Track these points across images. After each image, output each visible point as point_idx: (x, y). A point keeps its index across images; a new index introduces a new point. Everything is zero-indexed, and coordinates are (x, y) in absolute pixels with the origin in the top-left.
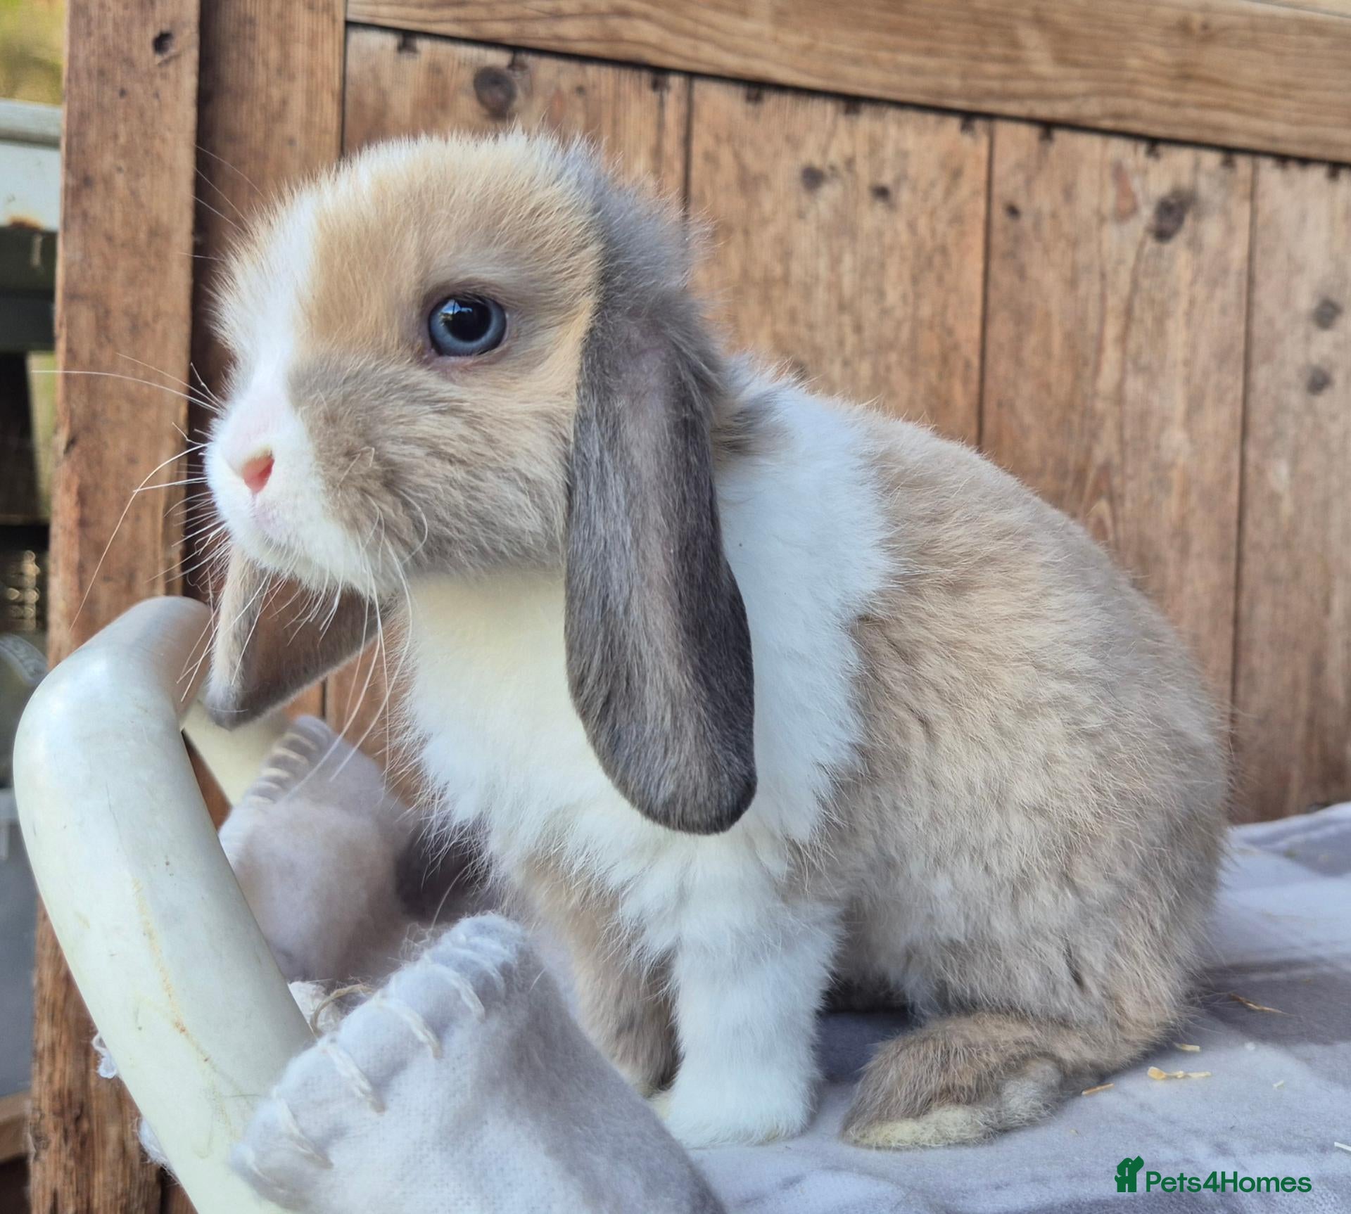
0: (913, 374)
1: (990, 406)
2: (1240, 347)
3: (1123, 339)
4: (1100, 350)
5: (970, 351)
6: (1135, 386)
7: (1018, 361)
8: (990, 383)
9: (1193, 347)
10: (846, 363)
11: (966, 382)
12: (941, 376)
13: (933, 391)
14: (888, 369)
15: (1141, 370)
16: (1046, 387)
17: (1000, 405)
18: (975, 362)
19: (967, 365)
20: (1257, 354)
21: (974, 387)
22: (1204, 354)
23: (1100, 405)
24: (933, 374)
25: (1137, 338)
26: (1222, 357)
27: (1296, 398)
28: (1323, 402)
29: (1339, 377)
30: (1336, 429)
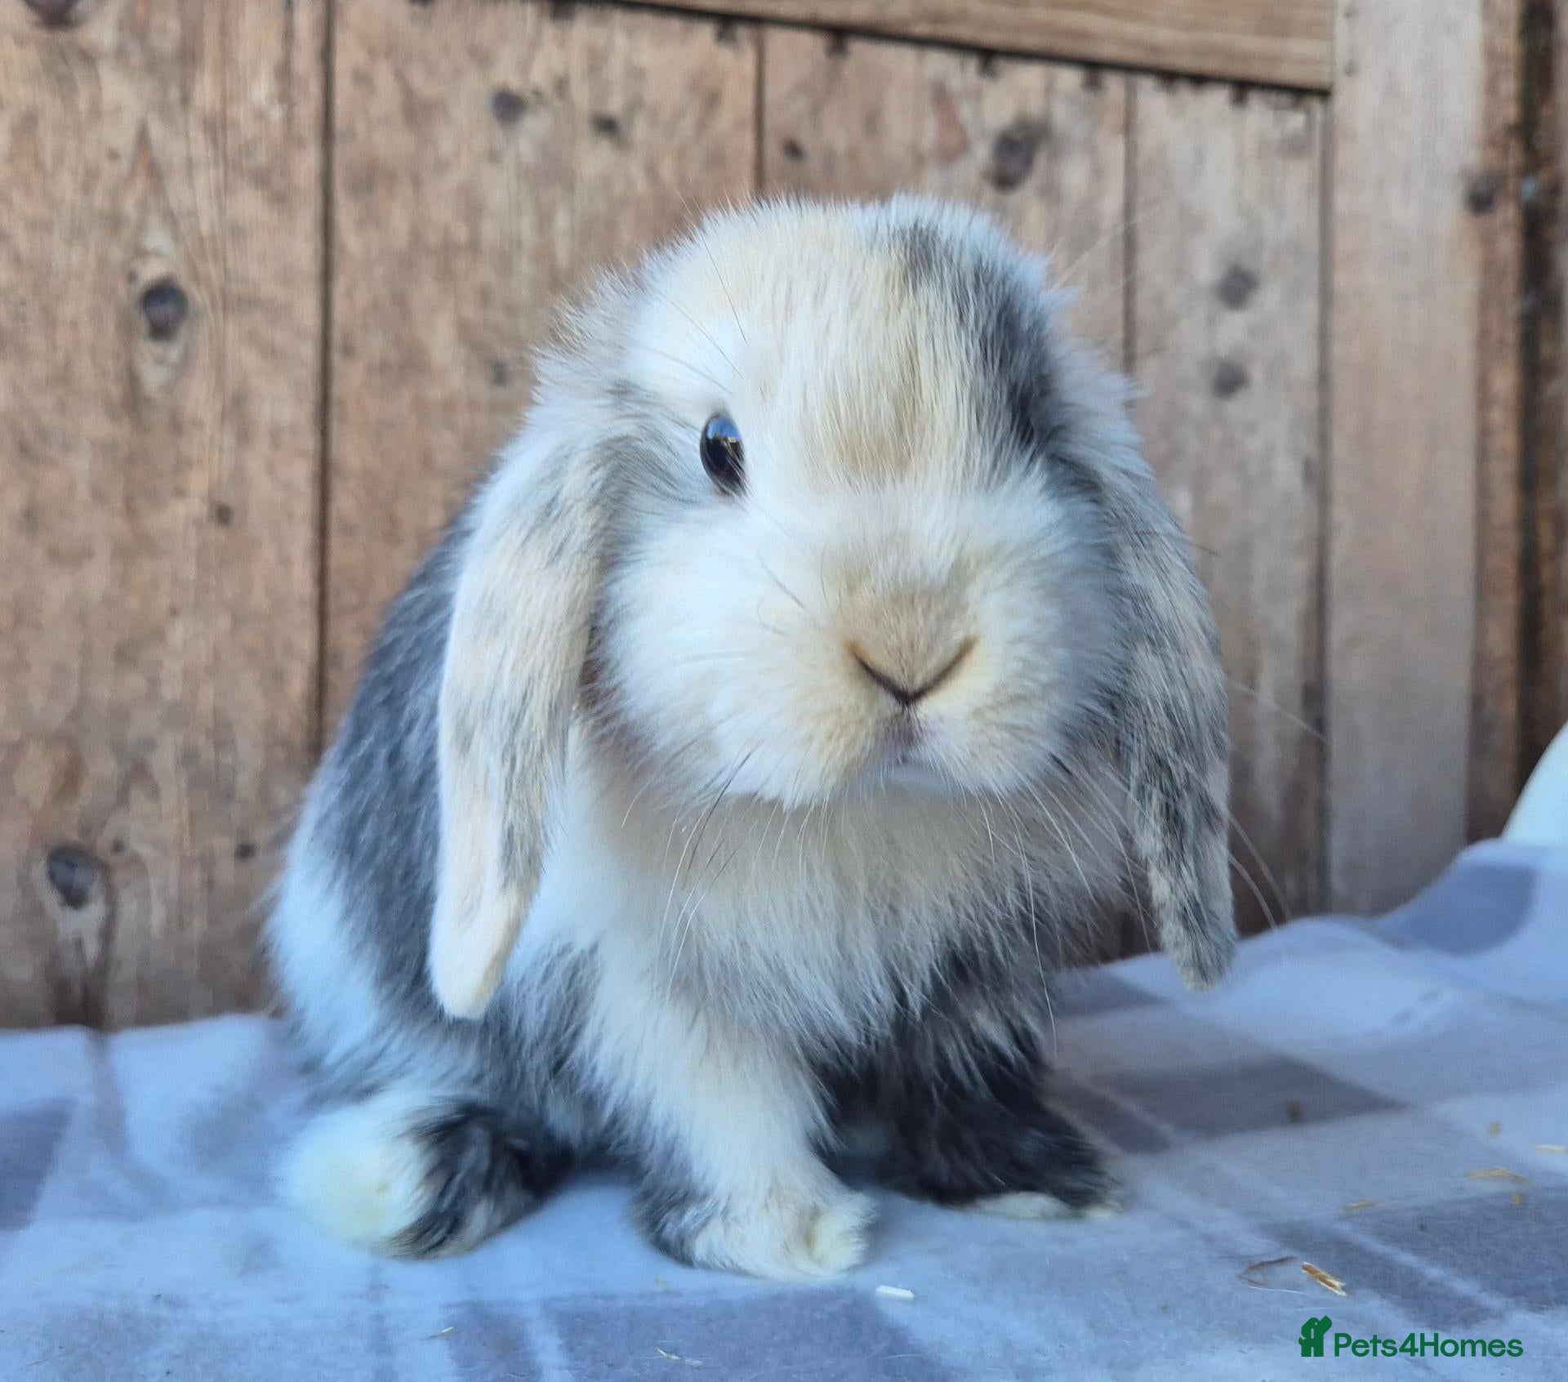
2: (1118, 332)
20: (1142, 344)
27: (1197, 403)
28: (1235, 408)
29: (1257, 374)
30: (1254, 444)
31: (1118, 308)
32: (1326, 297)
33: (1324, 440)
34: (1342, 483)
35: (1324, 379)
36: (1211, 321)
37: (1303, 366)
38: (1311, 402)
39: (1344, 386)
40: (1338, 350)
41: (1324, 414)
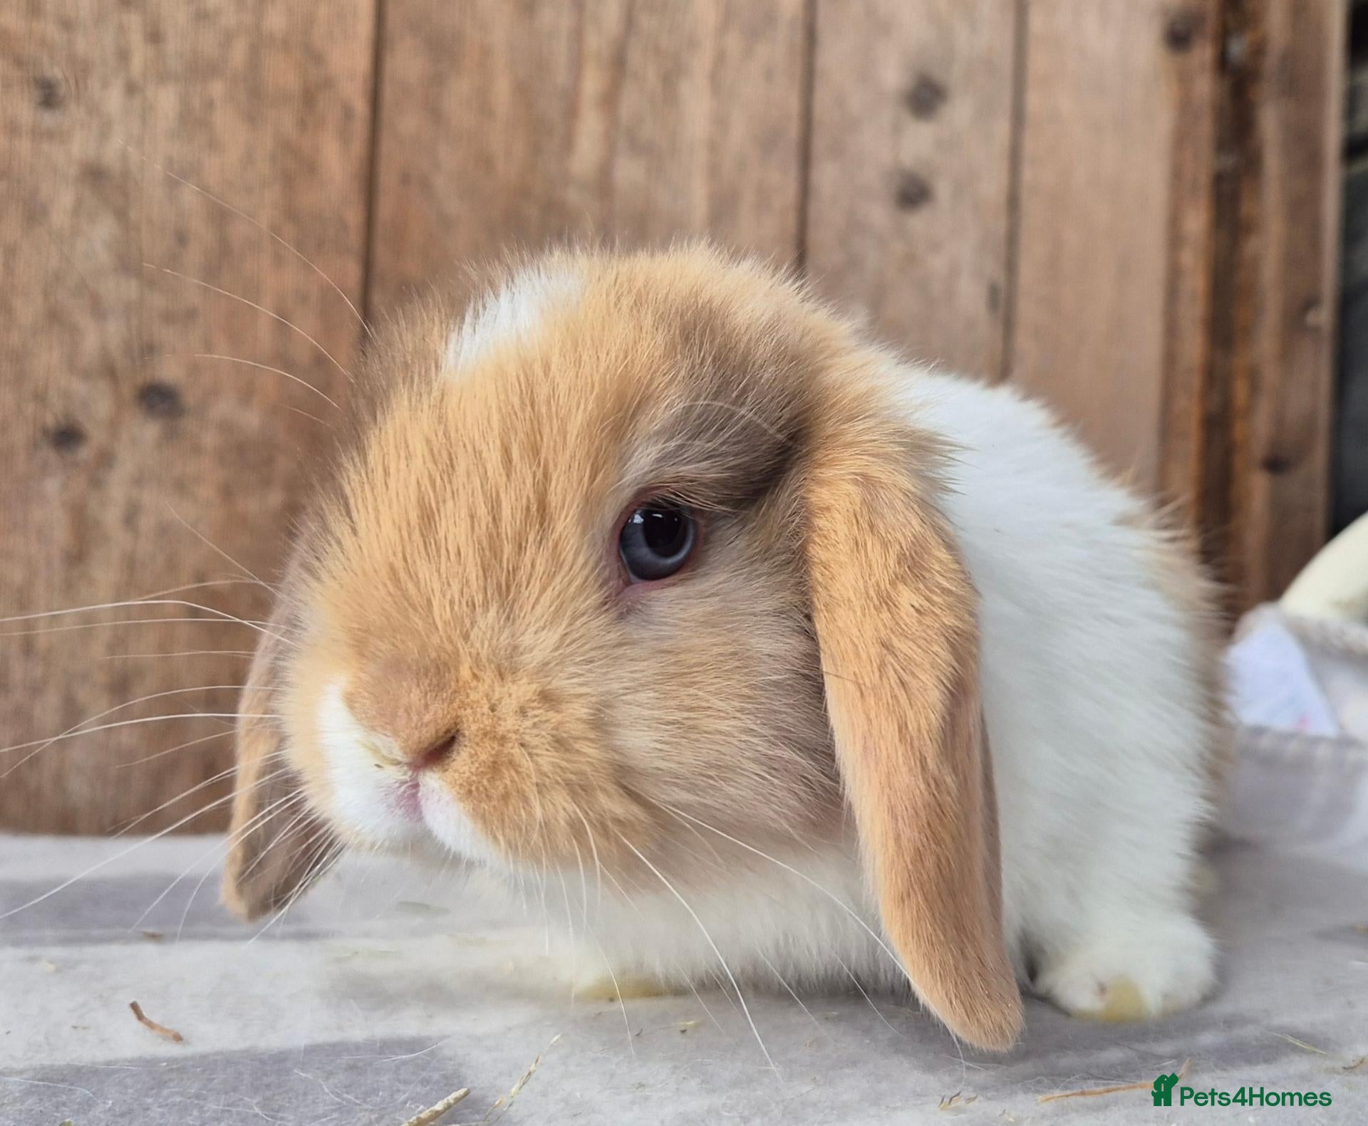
0: (252, 118)
1: (388, 178)
2: (793, 131)
3: (610, 101)
4: (571, 112)
5: (354, 91)
6: (628, 172)
7: (435, 113)
8: (387, 146)
9: (721, 122)
10: (131, 89)
11: (344, 136)
12: (302, 124)
13: (286, 147)
14: (209, 105)
15: (639, 148)
16: (485, 161)
17: (405, 179)
18: (361, 107)
19: (348, 113)
20: (820, 143)
21: (358, 146)
22: (739, 134)
23: (573, 196)
24: (286, 121)
25: (631, 102)
26: (767, 142)
27: (879, 213)
28: (918, 222)
29: (942, 190)
30: (937, 264)
31: (793, 103)
32: (1018, 118)
33: (1011, 266)
34: (1027, 310)
35: (1013, 202)
36: (897, 129)
37: (992, 186)
38: (1000, 226)
39: (1034, 213)
40: (1028, 174)
41: (1012, 240)
